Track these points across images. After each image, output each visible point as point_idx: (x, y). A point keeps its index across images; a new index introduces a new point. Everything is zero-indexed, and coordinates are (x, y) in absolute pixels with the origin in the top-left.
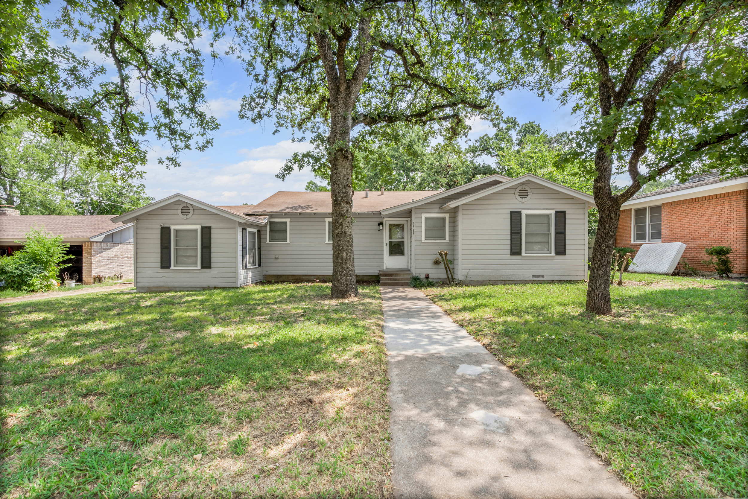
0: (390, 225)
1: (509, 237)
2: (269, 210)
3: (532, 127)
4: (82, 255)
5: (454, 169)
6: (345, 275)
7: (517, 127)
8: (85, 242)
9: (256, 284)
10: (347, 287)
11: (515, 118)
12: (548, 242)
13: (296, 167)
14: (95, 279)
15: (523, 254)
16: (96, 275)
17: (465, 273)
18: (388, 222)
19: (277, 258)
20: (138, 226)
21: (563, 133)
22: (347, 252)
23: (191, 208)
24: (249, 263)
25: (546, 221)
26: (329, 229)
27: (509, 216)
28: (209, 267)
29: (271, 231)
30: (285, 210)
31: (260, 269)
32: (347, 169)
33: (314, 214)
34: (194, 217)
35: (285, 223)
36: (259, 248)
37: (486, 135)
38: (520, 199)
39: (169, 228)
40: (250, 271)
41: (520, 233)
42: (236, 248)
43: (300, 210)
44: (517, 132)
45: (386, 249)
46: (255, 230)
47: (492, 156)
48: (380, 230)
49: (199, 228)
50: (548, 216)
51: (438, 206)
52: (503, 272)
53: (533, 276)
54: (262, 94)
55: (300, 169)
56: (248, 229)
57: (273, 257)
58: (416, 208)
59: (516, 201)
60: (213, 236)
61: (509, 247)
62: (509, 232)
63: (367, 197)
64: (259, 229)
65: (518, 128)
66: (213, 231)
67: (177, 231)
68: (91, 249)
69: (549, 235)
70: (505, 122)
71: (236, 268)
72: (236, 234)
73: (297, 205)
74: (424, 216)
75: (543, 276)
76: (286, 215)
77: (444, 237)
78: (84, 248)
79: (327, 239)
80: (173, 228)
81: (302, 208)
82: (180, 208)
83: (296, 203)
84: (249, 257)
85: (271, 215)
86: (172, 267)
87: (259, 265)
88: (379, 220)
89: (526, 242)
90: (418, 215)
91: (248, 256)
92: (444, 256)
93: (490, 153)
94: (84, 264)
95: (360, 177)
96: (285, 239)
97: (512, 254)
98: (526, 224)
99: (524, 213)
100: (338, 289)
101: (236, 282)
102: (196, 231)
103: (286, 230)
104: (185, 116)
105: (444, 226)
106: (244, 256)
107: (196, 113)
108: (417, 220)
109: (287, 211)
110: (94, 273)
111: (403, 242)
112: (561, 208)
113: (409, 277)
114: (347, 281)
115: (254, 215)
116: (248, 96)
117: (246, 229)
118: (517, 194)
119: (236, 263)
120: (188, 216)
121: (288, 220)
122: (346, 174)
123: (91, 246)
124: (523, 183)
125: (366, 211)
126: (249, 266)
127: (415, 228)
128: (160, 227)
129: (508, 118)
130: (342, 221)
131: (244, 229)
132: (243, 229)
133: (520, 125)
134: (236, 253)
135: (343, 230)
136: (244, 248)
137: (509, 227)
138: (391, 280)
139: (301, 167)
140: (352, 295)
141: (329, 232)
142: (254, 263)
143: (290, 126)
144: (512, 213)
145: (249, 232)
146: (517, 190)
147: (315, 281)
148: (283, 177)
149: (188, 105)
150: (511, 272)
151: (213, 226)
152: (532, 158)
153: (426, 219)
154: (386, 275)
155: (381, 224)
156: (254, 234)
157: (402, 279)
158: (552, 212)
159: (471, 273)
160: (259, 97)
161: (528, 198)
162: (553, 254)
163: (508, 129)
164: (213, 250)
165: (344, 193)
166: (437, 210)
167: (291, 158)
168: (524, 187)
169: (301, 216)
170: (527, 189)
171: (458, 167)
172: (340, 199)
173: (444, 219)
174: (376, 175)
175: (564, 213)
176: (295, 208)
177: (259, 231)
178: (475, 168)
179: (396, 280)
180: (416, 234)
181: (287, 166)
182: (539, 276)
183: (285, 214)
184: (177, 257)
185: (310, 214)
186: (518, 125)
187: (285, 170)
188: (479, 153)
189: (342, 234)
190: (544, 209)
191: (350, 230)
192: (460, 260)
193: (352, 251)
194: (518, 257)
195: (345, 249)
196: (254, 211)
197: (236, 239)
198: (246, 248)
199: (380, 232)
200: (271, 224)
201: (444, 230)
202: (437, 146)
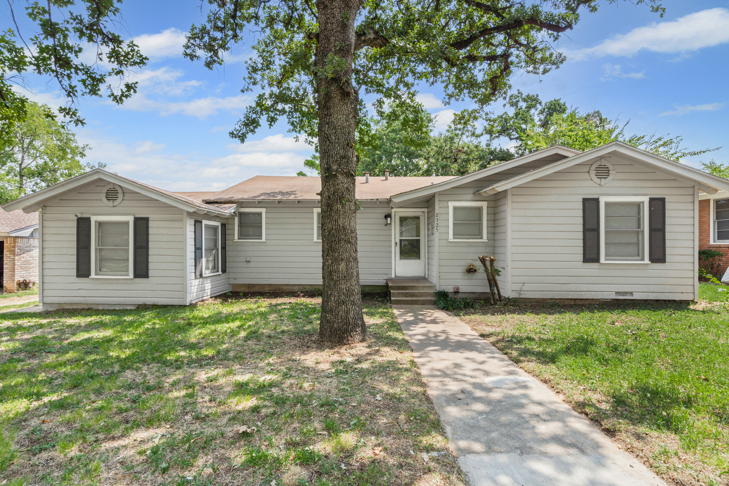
0: (401, 218)
1: (580, 235)
2: (237, 196)
3: (558, 105)
4: (3, 254)
5: (466, 153)
6: (344, 302)
7: (538, 105)
8: (7, 237)
9: (216, 297)
10: (348, 324)
11: (537, 96)
12: (638, 244)
13: (263, 120)
14: (19, 284)
15: (602, 260)
16: (21, 280)
17: (517, 287)
18: (398, 213)
19: (249, 262)
20: (45, 215)
21: (595, 113)
22: (348, 261)
23: (120, 191)
24: (207, 268)
25: (634, 211)
26: (318, 223)
27: (580, 206)
28: (146, 276)
29: (241, 225)
30: (259, 196)
31: (225, 276)
32: (347, 116)
33: (299, 202)
34: (125, 203)
35: (260, 214)
36: (224, 248)
37: (506, 113)
38: (598, 181)
39: (88, 220)
40: (209, 281)
41: (597, 230)
42: (184, 249)
43: (279, 197)
44: (537, 112)
45: (395, 251)
46: (218, 224)
47: (511, 139)
48: (386, 225)
49: (130, 219)
50: (639, 206)
51: (471, 191)
52: (573, 287)
53: (617, 293)
54: (220, 24)
55: (271, 125)
56: (205, 222)
57: (243, 259)
58: (441, 193)
59: (591, 183)
60: (151, 231)
61: (581, 250)
62: (580, 228)
63: (367, 182)
64: (223, 222)
65: (539, 107)
66: (151, 224)
67: (100, 224)
68: (14, 247)
69: (639, 232)
70: (525, 100)
71: (184, 277)
72: (184, 228)
73: (277, 191)
74: (452, 205)
75: (631, 293)
76: (261, 204)
77: (480, 235)
78: (5, 245)
79: (316, 237)
80: (94, 219)
81: (282, 193)
82: (105, 191)
83: (275, 189)
84: (207, 261)
85: (240, 203)
86: (93, 276)
87: (224, 271)
88: (386, 211)
89: (606, 244)
90: (443, 204)
91: (204, 260)
92: (488, 263)
93: (509, 135)
94: (5, 266)
95: (366, 139)
96: (260, 236)
97: (586, 260)
98: (606, 217)
99: (603, 200)
100: (332, 327)
101: (184, 297)
102: (127, 223)
103: (261, 223)
104: (85, 39)
105: (480, 219)
106: (197, 259)
107: (102, 33)
108: (442, 211)
109: (261, 198)
110: (19, 277)
111: (418, 241)
112: (658, 193)
113: (432, 291)
114: (347, 312)
115: (217, 203)
116: (199, 26)
117: (201, 222)
118: (593, 173)
119: (184, 270)
120: (116, 203)
121: (263, 211)
122: (345, 124)
123: (15, 242)
124: (601, 158)
125: (369, 197)
126: (207, 273)
127: (438, 221)
128: (76, 218)
129: (528, 96)
130: (339, 206)
131: (198, 223)
132: (196, 222)
133: (543, 104)
134: (184, 256)
135: (340, 222)
136: (198, 249)
137: (580, 221)
138: (406, 295)
139: (272, 120)
140: (358, 337)
141: (318, 227)
142: (215, 268)
143: (267, 85)
144: (585, 200)
145: (207, 226)
146: (594, 167)
147: (298, 296)
148: (242, 138)
149: (87, 19)
150: (584, 287)
151: (151, 217)
152: (570, 136)
153: (455, 208)
154: (399, 288)
155: (388, 216)
156: (215, 228)
157: (421, 295)
158: (646, 200)
159: (526, 287)
160: (217, 28)
161: (610, 178)
162: (647, 261)
163: (529, 108)
164: (151, 252)
165: (344, 157)
166: (470, 197)
167: (254, 105)
168: (603, 162)
169: (280, 205)
170: (608, 165)
171: (471, 151)
172: (335, 167)
173: (479, 210)
174: (374, 161)
175: (662, 201)
176: (274, 194)
177: (223, 225)
178: (491, 153)
179: (413, 295)
180: (441, 230)
181: (247, 117)
182: (625, 293)
183: (259, 202)
184: (101, 260)
185: (293, 202)
186: (540, 103)
187: (246, 125)
188: (497, 135)
189: (338, 231)
190: (632, 195)
191: (352, 224)
192: (509, 269)
193: (356, 259)
194: (595, 265)
195: (345, 256)
196: (217, 197)
197: (184, 235)
198: (201, 249)
199: (386, 227)
200: (241, 215)
201: (480, 225)
202: (462, 113)
